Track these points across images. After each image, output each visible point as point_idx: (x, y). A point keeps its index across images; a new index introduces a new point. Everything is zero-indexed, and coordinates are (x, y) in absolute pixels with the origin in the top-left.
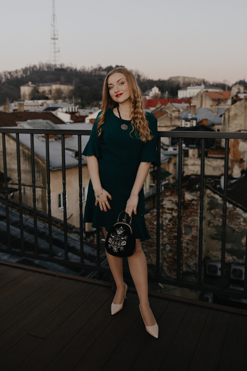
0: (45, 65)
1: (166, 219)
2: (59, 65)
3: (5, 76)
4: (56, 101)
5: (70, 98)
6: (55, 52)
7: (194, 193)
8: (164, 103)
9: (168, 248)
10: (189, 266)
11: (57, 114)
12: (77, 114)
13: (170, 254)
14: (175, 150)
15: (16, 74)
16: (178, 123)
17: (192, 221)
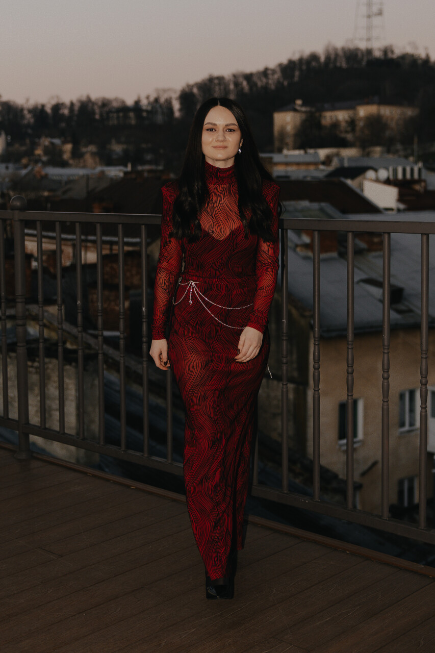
0: (340, 53)
2: (380, 50)
3: (237, 84)
4: (367, 150)
5: (406, 141)
6: (369, 17)
11: (361, 186)
12: (417, 187)
15: (264, 80)
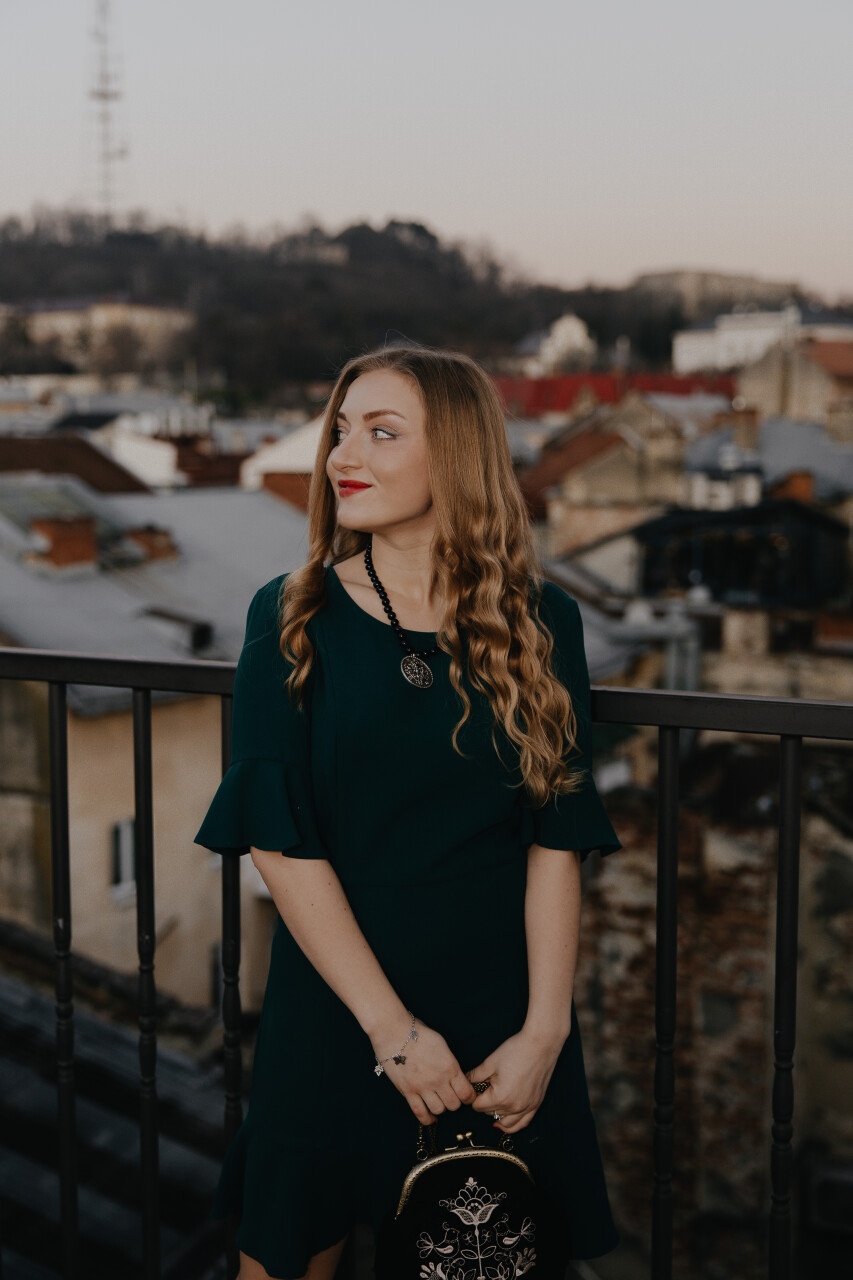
0: (60, 219)
1: (615, 957)
2: (125, 216)
4: (112, 381)
5: (176, 368)
6: (105, 157)
7: (749, 838)
8: (610, 394)
9: (626, 1097)
10: (724, 1188)
11: (110, 443)
12: (206, 448)
13: (636, 1130)
14: (659, 614)
16: (674, 490)
17: (742, 968)
